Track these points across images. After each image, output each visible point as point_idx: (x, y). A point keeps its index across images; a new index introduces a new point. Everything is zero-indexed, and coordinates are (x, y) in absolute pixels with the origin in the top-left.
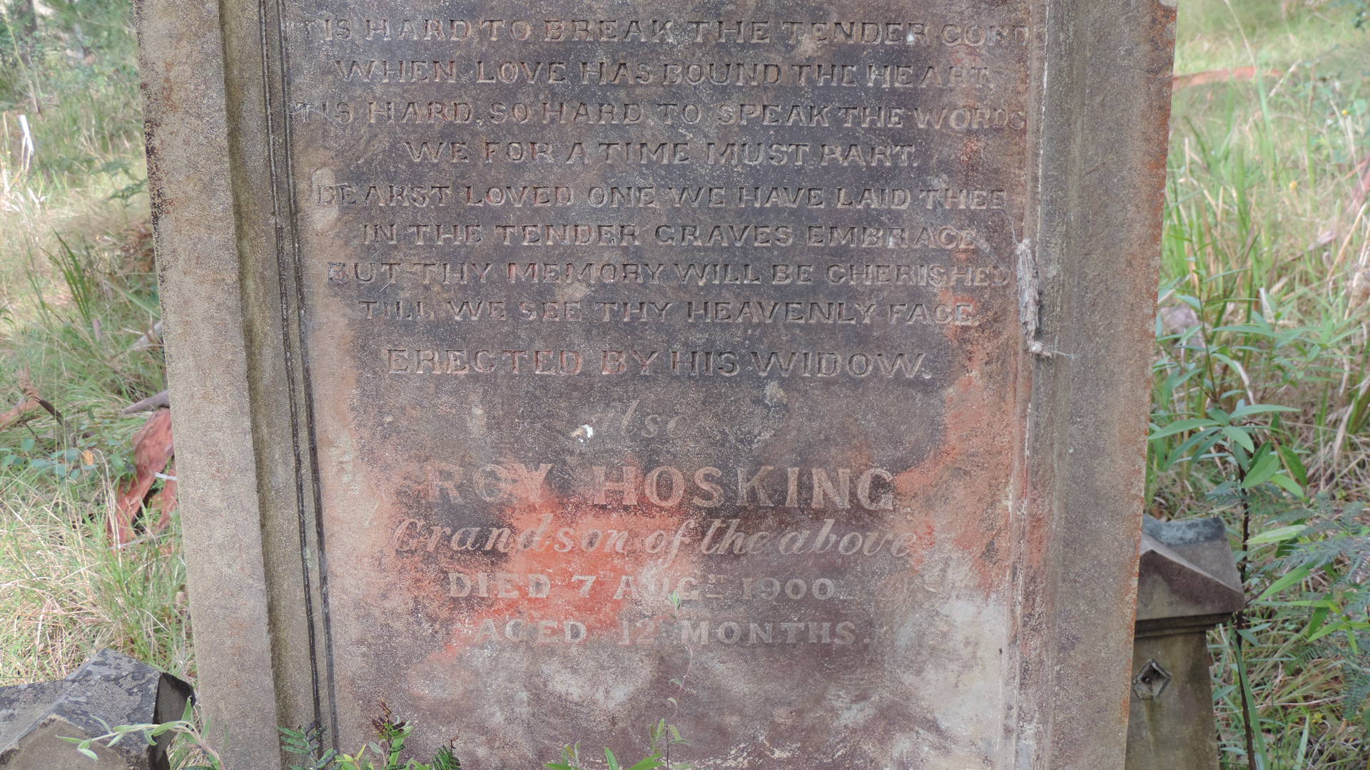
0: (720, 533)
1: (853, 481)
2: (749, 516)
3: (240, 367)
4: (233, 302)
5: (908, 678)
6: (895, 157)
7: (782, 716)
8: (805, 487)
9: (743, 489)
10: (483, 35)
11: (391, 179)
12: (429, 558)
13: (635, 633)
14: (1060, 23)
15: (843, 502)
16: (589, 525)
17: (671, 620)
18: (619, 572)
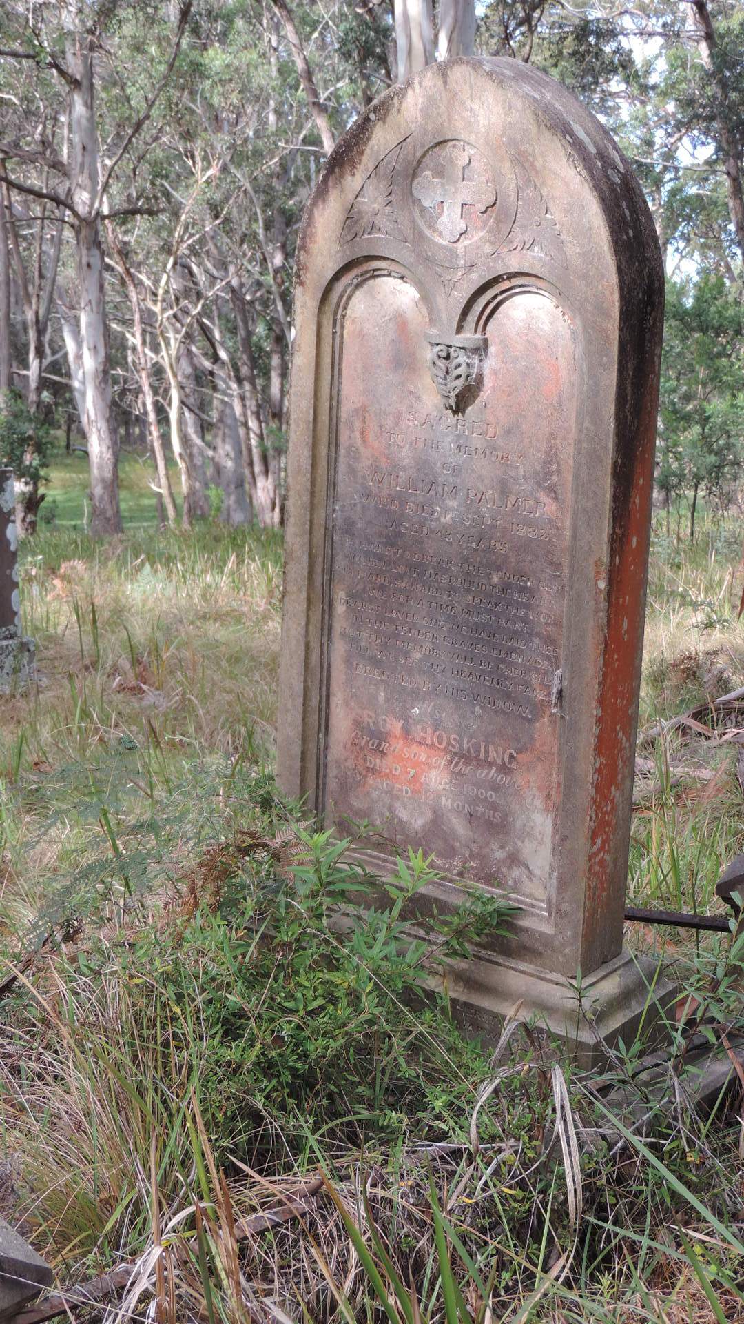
0: (457, 763)
1: (503, 753)
2: (467, 759)
3: (303, 657)
4: (303, 632)
5: (519, 843)
6: (522, 628)
7: (475, 848)
8: (487, 752)
9: (466, 747)
10: (395, 554)
11: (363, 600)
12: (362, 749)
13: (427, 798)
15: (499, 761)
16: (415, 749)
17: (439, 797)
18: (423, 771)
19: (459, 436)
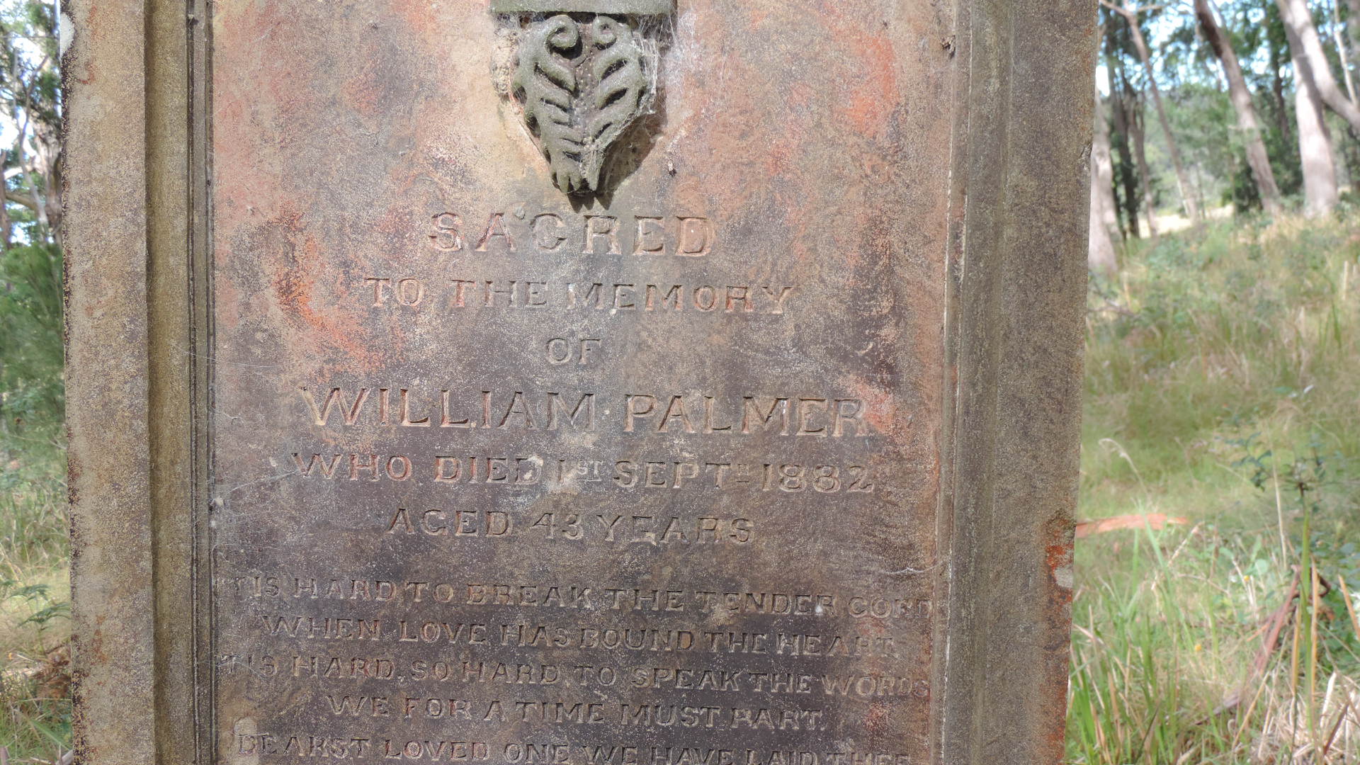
6: (803, 722)
10: (408, 596)
11: (312, 731)
14: (962, 599)
19: (594, 261)
